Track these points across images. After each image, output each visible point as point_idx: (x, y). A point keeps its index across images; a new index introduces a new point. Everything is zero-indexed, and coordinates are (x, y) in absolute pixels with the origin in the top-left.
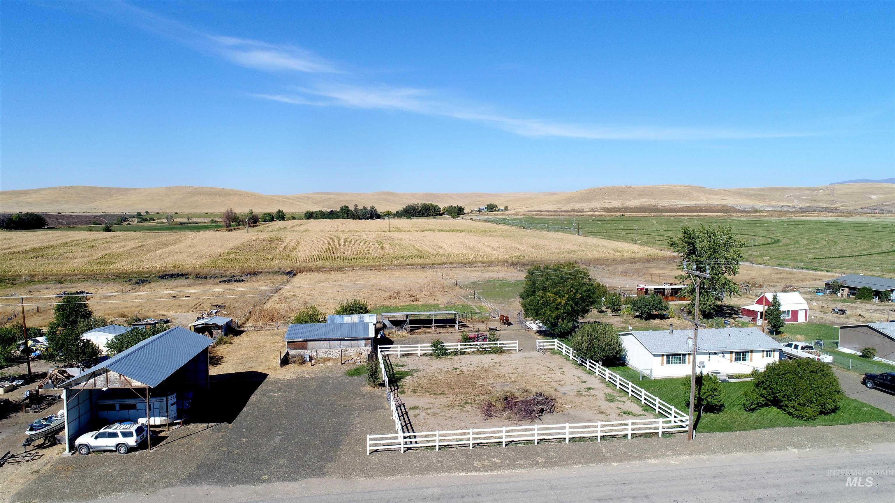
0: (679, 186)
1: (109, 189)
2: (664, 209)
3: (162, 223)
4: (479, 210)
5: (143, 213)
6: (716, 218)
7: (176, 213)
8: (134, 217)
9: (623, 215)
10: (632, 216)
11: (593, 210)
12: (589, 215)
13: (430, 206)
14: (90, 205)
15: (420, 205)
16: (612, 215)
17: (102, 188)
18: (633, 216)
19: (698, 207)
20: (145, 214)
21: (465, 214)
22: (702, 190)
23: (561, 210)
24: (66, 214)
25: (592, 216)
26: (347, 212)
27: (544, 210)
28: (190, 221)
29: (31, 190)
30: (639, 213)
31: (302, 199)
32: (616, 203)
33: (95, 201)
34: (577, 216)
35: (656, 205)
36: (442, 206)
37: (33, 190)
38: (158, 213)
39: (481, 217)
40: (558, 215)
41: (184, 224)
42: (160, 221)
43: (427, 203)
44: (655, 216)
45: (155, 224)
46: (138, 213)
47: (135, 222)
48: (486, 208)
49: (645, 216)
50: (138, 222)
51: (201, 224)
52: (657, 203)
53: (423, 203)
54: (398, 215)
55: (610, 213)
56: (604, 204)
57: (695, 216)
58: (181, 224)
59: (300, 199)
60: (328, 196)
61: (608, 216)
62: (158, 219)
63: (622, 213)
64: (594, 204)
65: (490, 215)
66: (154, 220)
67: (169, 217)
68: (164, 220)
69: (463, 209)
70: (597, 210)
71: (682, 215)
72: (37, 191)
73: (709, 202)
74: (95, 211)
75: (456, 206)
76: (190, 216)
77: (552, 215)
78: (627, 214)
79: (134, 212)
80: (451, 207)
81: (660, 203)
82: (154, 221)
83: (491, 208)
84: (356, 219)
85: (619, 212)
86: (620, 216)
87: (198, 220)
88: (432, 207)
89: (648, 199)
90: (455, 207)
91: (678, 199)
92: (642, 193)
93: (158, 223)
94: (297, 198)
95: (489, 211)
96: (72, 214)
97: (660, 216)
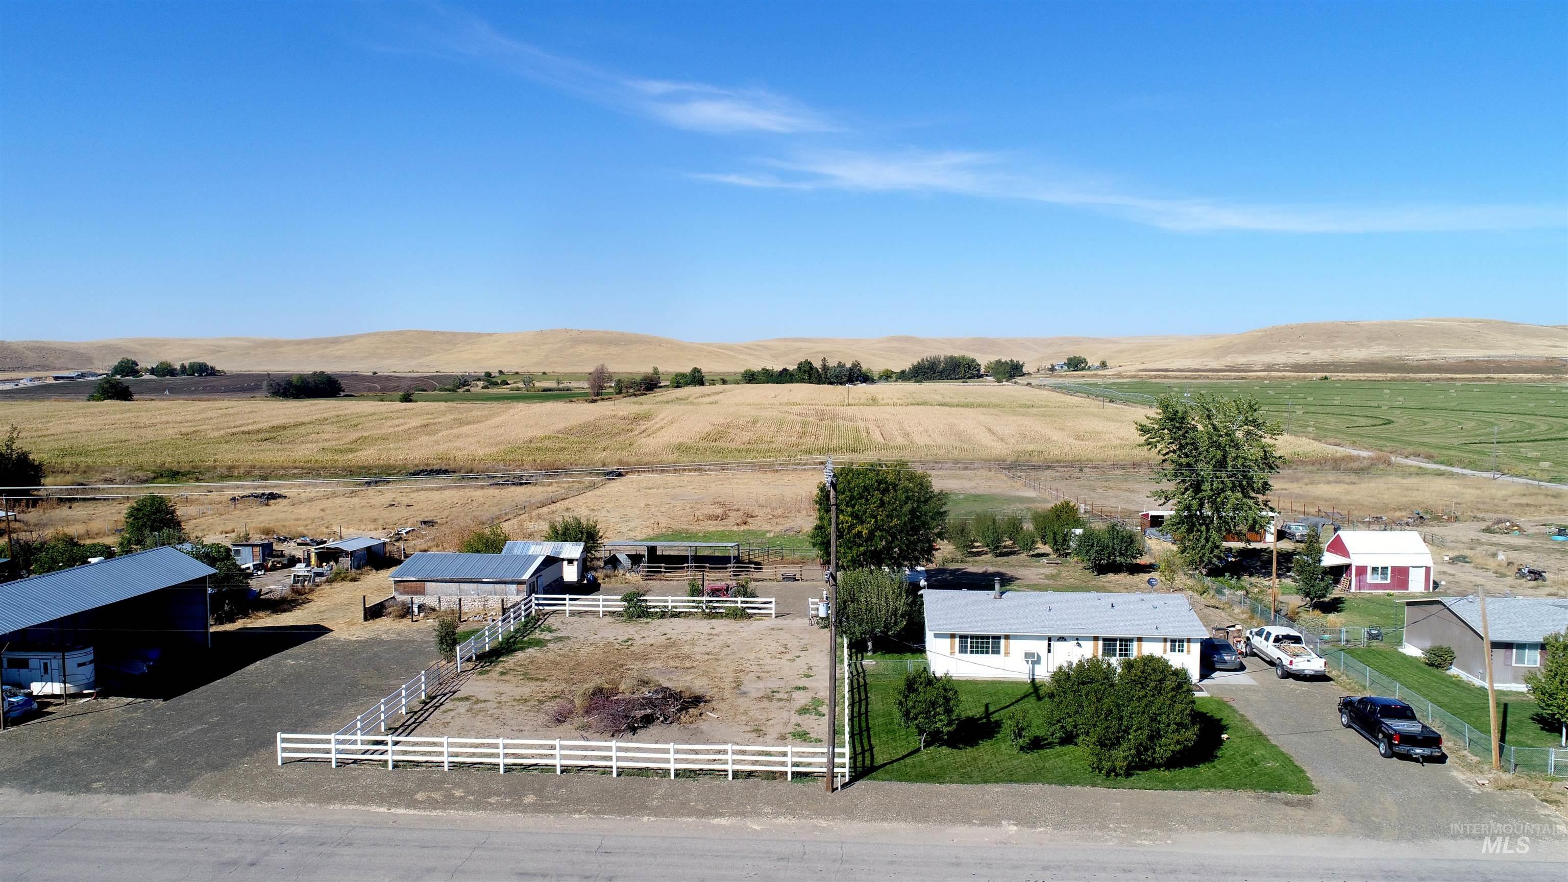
0: (1459, 321)
1: (454, 334)
2: (1418, 366)
3: (518, 389)
4: (1052, 369)
5: (495, 372)
6: (1525, 384)
7: (544, 373)
8: (479, 380)
9: (1326, 378)
10: (1345, 378)
11: (1269, 368)
12: (1258, 378)
13: (961, 361)
14: (421, 361)
15: (942, 359)
16: (1305, 378)
17: (443, 333)
18: (1347, 380)
19: (1494, 361)
20: (497, 375)
21: (1024, 374)
22: (1511, 329)
23: (1208, 367)
24: (385, 374)
25: (1264, 379)
26: (809, 372)
27: (1175, 368)
28: (561, 386)
29: (344, 337)
30: (1361, 374)
31: (755, 349)
32: (1319, 355)
33: (431, 354)
34: (1234, 379)
35: (1401, 359)
36: (983, 360)
37: (347, 337)
38: (517, 373)
39: (1052, 381)
40: (1200, 377)
41: (550, 390)
42: (515, 385)
43: (956, 355)
44: (1393, 379)
45: (507, 391)
46: (486, 373)
47: (478, 388)
48: (1065, 364)
49: (1374, 379)
50: (483, 388)
51: (577, 391)
52: (1404, 353)
53: (949, 355)
54: (903, 376)
55: (1303, 374)
56: (1294, 356)
57: (1480, 379)
58: (545, 390)
59: (750, 349)
60: (798, 344)
61: (1297, 378)
62: (515, 383)
63: (1324, 374)
64: (1273, 356)
65: (1071, 377)
66: (508, 384)
67: (529, 379)
68: (521, 385)
69: (1022, 366)
70: (1277, 367)
71: (1452, 378)
72: (351, 339)
73: (1519, 353)
74: (427, 370)
75: (1008, 359)
76: (561, 379)
77: (1186, 378)
78: (1334, 376)
79: (481, 372)
80: (999, 362)
81: (1411, 354)
82: (508, 386)
83: (1075, 364)
84: (824, 383)
85: (1323, 371)
86: (1321, 379)
87: (573, 384)
88: (964, 363)
89: (1388, 346)
90: (1006, 362)
91: (1451, 347)
92: (1375, 335)
93: (512, 389)
94: (746, 348)
95: (1072, 369)
96: (393, 374)
97: (1404, 380)
